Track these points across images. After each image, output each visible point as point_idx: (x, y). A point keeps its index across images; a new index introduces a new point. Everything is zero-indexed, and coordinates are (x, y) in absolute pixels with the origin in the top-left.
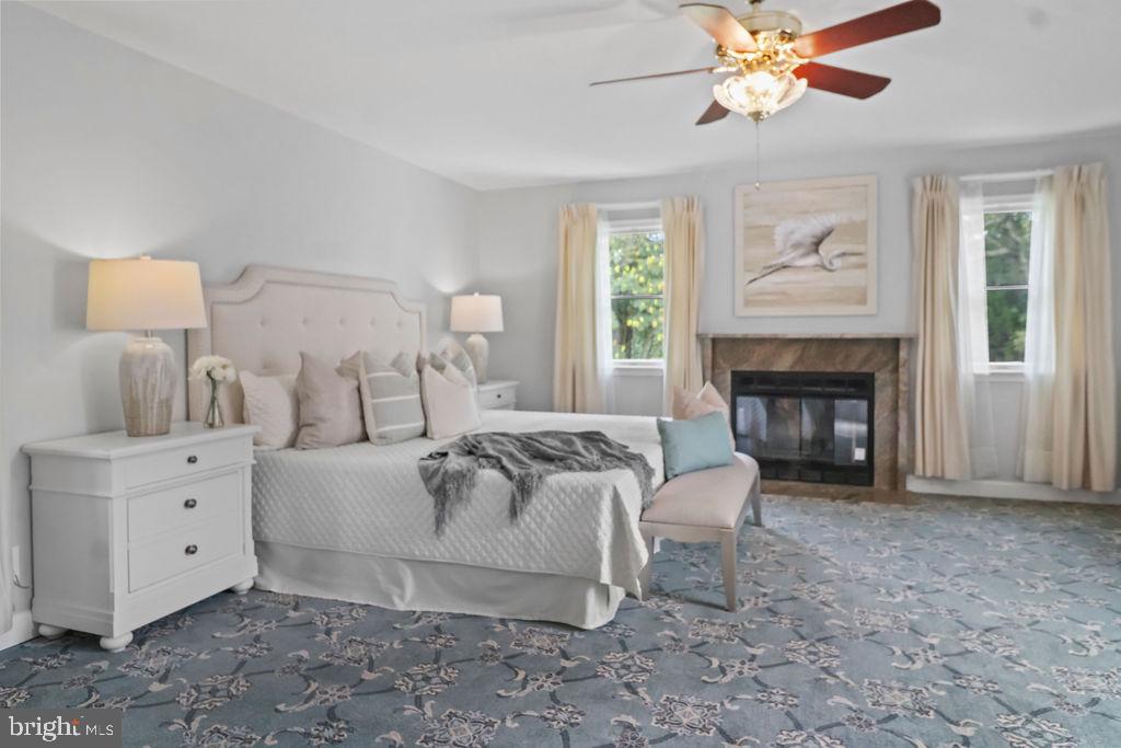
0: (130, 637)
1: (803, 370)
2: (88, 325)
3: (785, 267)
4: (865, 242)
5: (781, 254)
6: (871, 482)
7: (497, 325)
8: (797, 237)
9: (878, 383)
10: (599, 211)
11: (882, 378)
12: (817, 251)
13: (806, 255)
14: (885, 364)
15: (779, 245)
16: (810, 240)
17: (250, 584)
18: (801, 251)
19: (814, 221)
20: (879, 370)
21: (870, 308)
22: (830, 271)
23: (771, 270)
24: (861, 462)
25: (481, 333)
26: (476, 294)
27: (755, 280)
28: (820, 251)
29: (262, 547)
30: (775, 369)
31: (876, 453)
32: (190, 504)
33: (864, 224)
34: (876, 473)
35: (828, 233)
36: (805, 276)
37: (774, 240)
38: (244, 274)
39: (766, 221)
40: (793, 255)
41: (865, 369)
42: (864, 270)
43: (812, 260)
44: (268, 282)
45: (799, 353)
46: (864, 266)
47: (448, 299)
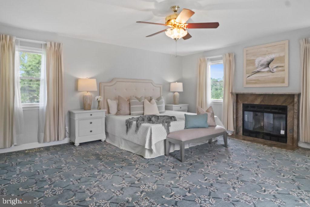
0: (79, 144)
1: (264, 104)
2: (78, 90)
3: (258, 72)
4: (284, 63)
5: (257, 68)
6: (286, 142)
7: (181, 90)
8: (262, 62)
9: (288, 109)
10: (208, 59)
11: (289, 108)
12: (268, 66)
13: (265, 68)
14: (291, 103)
15: (257, 65)
16: (266, 63)
17: (104, 140)
18: (264, 66)
19: (267, 57)
20: (289, 104)
21: (286, 84)
22: (273, 72)
23: (254, 73)
24: (283, 135)
25: (177, 92)
26: (176, 82)
27: (249, 76)
28: (270, 67)
29: (107, 133)
30: (255, 104)
31: (288, 133)
32: (91, 123)
33: (284, 56)
34: (288, 139)
35: (272, 60)
36: (265, 75)
37: (255, 64)
38: (112, 80)
39: (252, 58)
40: (261, 68)
41: (284, 105)
42: (284, 72)
43: (267, 69)
44: (117, 81)
45: (262, 99)
46: (284, 70)
47: (170, 83)
